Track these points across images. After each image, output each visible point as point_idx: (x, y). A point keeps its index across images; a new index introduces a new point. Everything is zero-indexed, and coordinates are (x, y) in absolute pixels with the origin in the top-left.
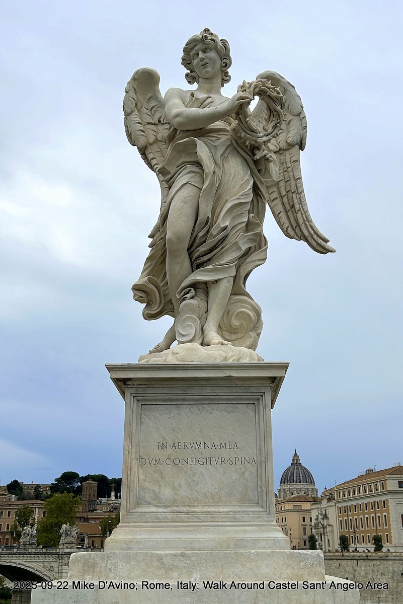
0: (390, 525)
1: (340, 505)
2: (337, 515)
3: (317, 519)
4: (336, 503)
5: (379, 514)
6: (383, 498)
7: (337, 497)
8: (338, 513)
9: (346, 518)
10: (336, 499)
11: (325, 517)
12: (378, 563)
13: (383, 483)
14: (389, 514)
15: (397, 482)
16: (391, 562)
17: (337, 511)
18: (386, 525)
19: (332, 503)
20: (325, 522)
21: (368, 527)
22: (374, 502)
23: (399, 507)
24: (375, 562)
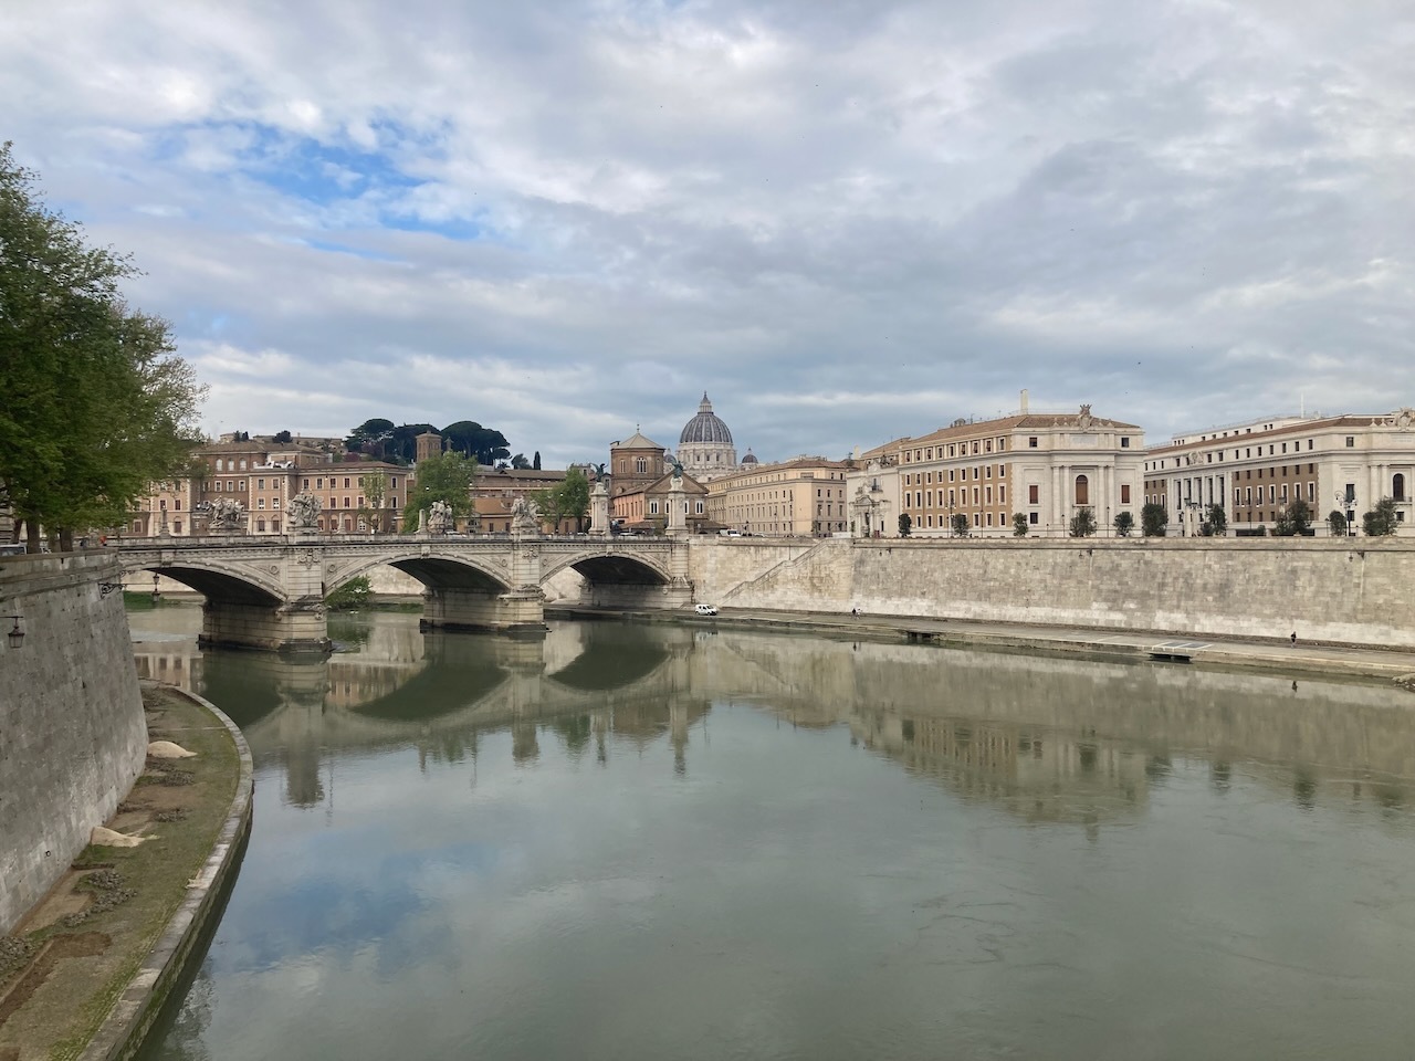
0: (1010, 500)
1: (908, 472)
2: (901, 486)
3: (860, 491)
4: (899, 469)
5: (989, 485)
6: (1001, 462)
7: (904, 461)
8: (904, 484)
9: (920, 491)
10: (900, 463)
11: (875, 489)
12: (1029, 552)
13: (1002, 440)
14: (1010, 484)
15: (1028, 437)
16: (1050, 552)
17: (901, 482)
18: (1003, 500)
19: (894, 470)
20: (877, 497)
21: (964, 503)
22: (982, 467)
23: (1027, 474)
24: (1022, 552)
